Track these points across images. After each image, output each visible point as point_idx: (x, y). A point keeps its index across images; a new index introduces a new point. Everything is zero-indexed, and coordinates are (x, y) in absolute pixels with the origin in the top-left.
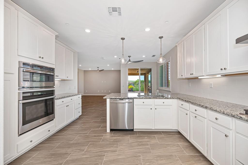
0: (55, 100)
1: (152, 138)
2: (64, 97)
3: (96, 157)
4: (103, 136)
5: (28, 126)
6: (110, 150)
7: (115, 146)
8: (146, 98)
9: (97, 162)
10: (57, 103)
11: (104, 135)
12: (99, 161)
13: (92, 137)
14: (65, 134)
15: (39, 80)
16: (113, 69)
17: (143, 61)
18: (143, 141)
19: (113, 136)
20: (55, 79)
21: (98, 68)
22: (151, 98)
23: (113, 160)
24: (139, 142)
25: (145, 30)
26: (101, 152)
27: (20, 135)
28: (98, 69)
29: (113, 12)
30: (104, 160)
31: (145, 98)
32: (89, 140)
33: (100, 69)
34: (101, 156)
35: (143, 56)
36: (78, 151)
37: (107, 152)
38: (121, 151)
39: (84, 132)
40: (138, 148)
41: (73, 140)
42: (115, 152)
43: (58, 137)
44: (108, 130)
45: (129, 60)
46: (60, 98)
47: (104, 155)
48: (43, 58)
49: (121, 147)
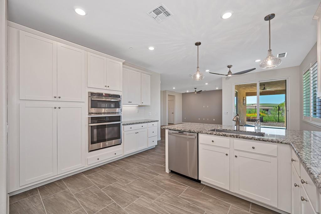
1: (221, 207)
2: (133, 124)
3: (130, 195)
5: (95, 146)
6: (148, 194)
7: (159, 192)
9: (126, 201)
11: (160, 174)
12: (129, 201)
13: (147, 172)
14: (130, 161)
17: (255, 69)
18: (201, 204)
21: (195, 89)
23: (142, 207)
24: (192, 201)
26: (139, 192)
28: (195, 91)
29: (159, 16)
30: (134, 202)
32: (143, 174)
33: (197, 90)
34: (136, 196)
36: (124, 181)
37: (144, 196)
38: (160, 201)
39: (144, 164)
40: (183, 209)
41: (129, 169)
42: (151, 200)
43: (124, 162)
45: (230, 72)
46: (127, 124)
47: (138, 197)
49: (164, 197)
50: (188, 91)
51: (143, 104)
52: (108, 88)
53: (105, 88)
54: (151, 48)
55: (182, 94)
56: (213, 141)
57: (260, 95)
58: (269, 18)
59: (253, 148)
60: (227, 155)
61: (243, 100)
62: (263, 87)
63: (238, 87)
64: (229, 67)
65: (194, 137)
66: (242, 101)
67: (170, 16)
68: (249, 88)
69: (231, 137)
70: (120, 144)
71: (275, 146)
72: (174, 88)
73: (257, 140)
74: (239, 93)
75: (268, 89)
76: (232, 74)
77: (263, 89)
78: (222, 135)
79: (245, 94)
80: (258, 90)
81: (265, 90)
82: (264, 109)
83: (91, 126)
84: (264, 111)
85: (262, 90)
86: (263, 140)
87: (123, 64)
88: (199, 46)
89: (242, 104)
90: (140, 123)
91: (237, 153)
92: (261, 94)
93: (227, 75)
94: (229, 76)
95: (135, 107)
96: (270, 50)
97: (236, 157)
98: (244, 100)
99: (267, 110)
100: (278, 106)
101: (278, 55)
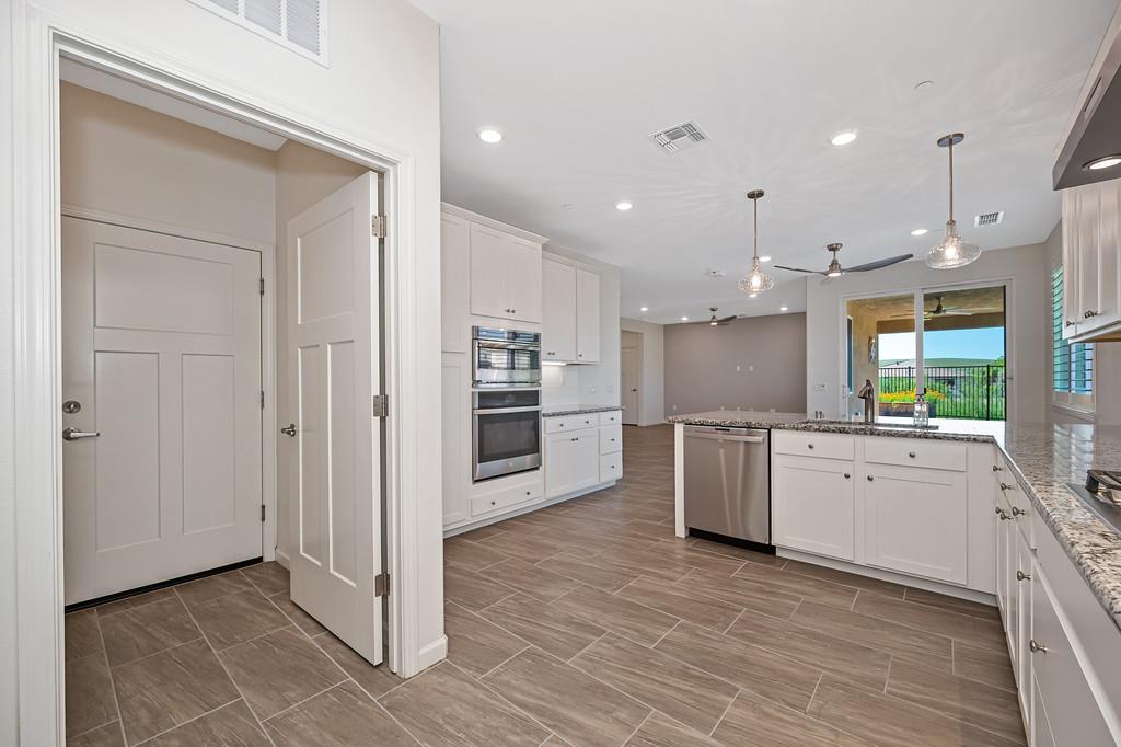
0: (543, 419)
4: (658, 541)
8: (824, 431)
10: (548, 426)
15: (505, 366)
16: (784, 309)
17: (911, 256)
19: (689, 549)
20: (543, 363)
21: (713, 310)
22: (847, 433)
25: (830, 141)
27: (477, 481)
28: (714, 317)
31: (816, 427)
33: (720, 317)
35: (914, 233)
44: (681, 531)
45: (834, 265)
46: (554, 415)
48: (513, 312)
50: (685, 319)
51: (581, 360)
52: (511, 316)
53: (506, 315)
54: (624, 206)
55: (665, 326)
56: (811, 447)
57: (925, 330)
58: (950, 141)
59: (912, 456)
60: (847, 476)
61: (870, 344)
62: (935, 304)
63: (856, 306)
64: (832, 248)
65: (760, 439)
66: (865, 349)
67: (701, 142)
68: (888, 308)
69: (857, 433)
70: (537, 468)
71: (961, 447)
72: (644, 309)
73: (920, 437)
74: (856, 322)
75: (950, 311)
76: (841, 271)
77: (934, 312)
78: (834, 431)
79: (875, 326)
80: (920, 313)
81: (942, 314)
82: (937, 379)
83: (480, 416)
84: (938, 385)
85: (932, 315)
86: (935, 438)
87: (543, 249)
88: (758, 200)
89: (864, 359)
90: (581, 412)
91: (871, 471)
92: (930, 326)
93: (826, 274)
94: (830, 275)
95: (556, 369)
96: (952, 223)
97: (870, 479)
98: (872, 345)
99: (951, 381)
100: (988, 366)
101: (977, 219)
